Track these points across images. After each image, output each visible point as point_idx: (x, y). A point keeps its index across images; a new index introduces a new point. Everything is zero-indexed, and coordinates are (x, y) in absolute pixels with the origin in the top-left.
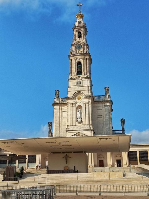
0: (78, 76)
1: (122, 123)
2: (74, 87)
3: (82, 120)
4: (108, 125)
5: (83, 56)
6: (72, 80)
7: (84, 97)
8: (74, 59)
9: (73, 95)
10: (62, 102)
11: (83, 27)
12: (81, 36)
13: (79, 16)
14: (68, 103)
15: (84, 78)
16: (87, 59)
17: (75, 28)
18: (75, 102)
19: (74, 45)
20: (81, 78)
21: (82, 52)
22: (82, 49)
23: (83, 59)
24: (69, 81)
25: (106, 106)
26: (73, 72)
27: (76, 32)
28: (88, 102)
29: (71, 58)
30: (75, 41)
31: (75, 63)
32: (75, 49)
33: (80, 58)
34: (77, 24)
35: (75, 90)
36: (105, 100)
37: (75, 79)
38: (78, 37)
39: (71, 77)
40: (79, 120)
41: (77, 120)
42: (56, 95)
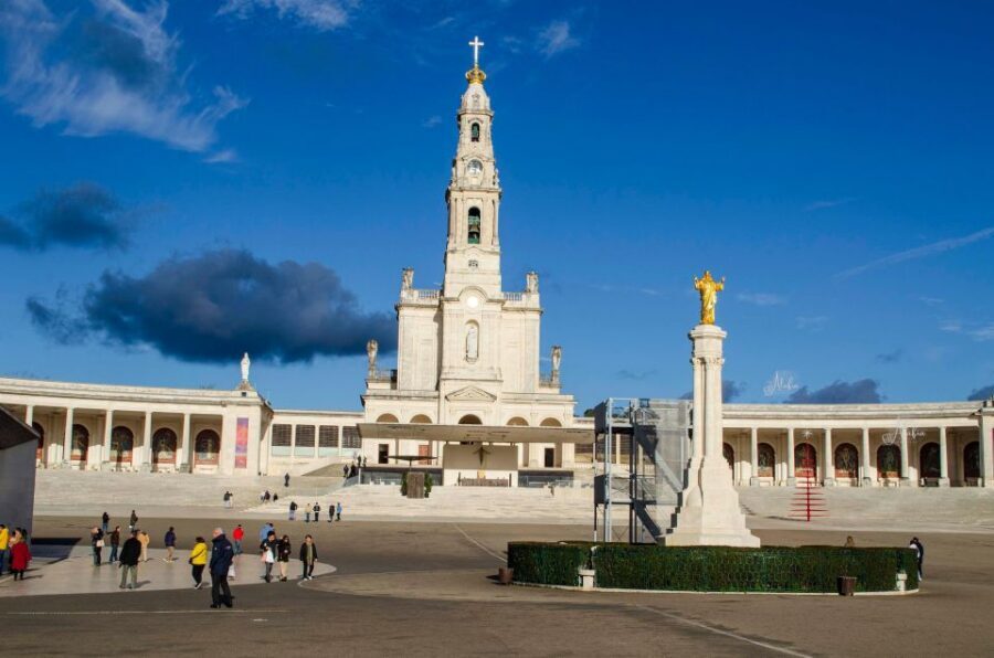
0: (473, 245)
1: (555, 358)
2: (463, 272)
3: (478, 356)
5: (484, 194)
6: (456, 255)
7: (484, 300)
8: (462, 200)
9: (461, 293)
10: (421, 301)
11: (486, 114)
12: (480, 137)
13: (476, 78)
14: (446, 312)
15: (485, 251)
16: (493, 201)
17: (466, 113)
18: (463, 310)
19: (463, 160)
20: (479, 250)
21: (482, 183)
22: (482, 173)
23: (485, 201)
24: (449, 256)
25: (530, 321)
26: (459, 232)
27: (467, 124)
28: (493, 313)
29: (454, 194)
30: (464, 150)
31: (465, 209)
32: (465, 172)
33: (477, 199)
34: (470, 102)
35: (465, 282)
36: (528, 306)
37: (464, 251)
38: (473, 139)
39: (454, 245)
40: (472, 354)
41: (467, 356)
42: (405, 282)
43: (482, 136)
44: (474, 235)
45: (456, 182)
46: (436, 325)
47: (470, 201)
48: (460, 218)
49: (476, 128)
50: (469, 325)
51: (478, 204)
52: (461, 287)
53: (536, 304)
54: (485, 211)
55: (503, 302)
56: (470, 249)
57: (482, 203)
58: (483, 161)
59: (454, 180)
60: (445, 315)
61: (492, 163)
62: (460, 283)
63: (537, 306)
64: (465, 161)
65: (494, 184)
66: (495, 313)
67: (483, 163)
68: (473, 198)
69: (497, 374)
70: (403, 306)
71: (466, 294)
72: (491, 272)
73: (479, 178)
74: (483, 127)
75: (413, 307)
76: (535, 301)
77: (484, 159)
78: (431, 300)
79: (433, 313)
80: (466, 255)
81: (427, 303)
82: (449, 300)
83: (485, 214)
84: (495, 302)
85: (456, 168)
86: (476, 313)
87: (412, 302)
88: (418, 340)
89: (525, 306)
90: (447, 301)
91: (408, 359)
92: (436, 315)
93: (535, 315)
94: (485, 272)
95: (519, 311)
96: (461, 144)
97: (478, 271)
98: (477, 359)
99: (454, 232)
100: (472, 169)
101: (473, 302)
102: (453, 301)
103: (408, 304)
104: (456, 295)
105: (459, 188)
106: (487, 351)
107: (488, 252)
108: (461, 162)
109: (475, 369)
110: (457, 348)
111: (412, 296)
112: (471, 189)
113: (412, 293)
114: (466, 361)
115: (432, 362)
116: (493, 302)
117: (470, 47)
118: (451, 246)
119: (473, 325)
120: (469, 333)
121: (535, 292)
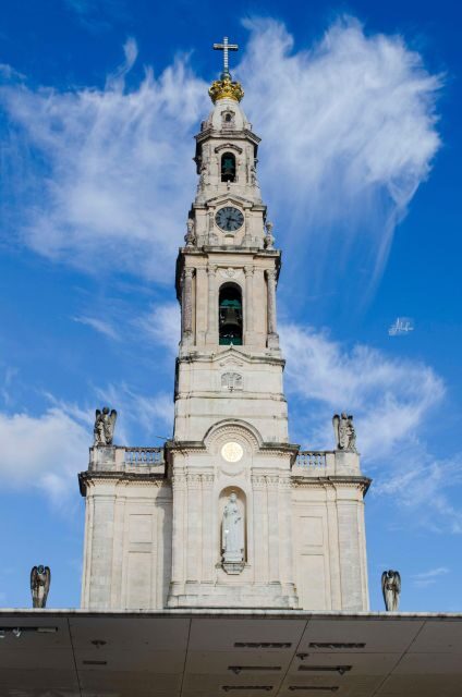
0: (228, 347)
1: (390, 593)
2: (212, 396)
4: (355, 594)
5: (249, 259)
7: (255, 448)
8: (207, 270)
9: (207, 434)
10: (130, 469)
11: (246, 139)
12: (237, 174)
13: (227, 91)
14: (178, 473)
15: (253, 358)
16: (266, 275)
17: (210, 138)
18: (213, 467)
19: (207, 207)
20: (241, 356)
21: (243, 241)
22: (243, 228)
23: (249, 273)
24: (184, 367)
25: (346, 502)
26: (201, 326)
27: (213, 154)
28: (274, 471)
29: (190, 262)
30: (209, 194)
31: (212, 288)
32: (211, 226)
33: (235, 268)
34: (217, 122)
35: (214, 413)
36: (338, 474)
37: (211, 359)
38: (224, 179)
39: (193, 349)
40: (234, 556)
41: (223, 560)
42: (99, 433)
43: (240, 173)
44: (231, 331)
45: (194, 243)
46: (160, 512)
47: (221, 271)
48: (202, 301)
49: (228, 162)
50: (225, 501)
51: (237, 277)
52: (209, 422)
53: (353, 471)
54: (250, 290)
55: (293, 452)
56: (223, 353)
57: (244, 276)
58: (244, 209)
59: (191, 238)
60: (176, 478)
61: (261, 214)
62: (204, 416)
63: (356, 475)
64: (211, 210)
65: (265, 246)
66: (279, 472)
67: (243, 213)
68: (226, 268)
69: (288, 597)
70: (94, 477)
71: (218, 435)
72: (268, 396)
73: (236, 238)
74: (240, 158)
75: (114, 478)
76: (350, 465)
77: (246, 205)
78: (149, 467)
79: (153, 490)
80: (216, 365)
81: (142, 471)
82: (183, 447)
83: (250, 296)
84: (278, 449)
85: (195, 221)
86: (240, 473)
87: (113, 469)
88: (122, 545)
89: (332, 474)
90: (180, 449)
91: (102, 581)
92: (159, 493)
93: (354, 492)
94: (254, 396)
95: (321, 484)
96: (202, 184)
97: (241, 395)
98: (243, 566)
99: (193, 327)
100: (224, 222)
101: (232, 451)
102: (193, 448)
103: (103, 473)
104: (198, 438)
105: (199, 249)
106: (266, 548)
107: (261, 359)
108: (204, 212)
109: (240, 587)
110: (202, 543)
111: (114, 458)
112: (224, 252)
113: (112, 452)
114: (221, 569)
115: (151, 587)
116: (272, 449)
117: (217, 49)
118: (186, 350)
119: (234, 496)
120: (226, 515)
121: (351, 449)
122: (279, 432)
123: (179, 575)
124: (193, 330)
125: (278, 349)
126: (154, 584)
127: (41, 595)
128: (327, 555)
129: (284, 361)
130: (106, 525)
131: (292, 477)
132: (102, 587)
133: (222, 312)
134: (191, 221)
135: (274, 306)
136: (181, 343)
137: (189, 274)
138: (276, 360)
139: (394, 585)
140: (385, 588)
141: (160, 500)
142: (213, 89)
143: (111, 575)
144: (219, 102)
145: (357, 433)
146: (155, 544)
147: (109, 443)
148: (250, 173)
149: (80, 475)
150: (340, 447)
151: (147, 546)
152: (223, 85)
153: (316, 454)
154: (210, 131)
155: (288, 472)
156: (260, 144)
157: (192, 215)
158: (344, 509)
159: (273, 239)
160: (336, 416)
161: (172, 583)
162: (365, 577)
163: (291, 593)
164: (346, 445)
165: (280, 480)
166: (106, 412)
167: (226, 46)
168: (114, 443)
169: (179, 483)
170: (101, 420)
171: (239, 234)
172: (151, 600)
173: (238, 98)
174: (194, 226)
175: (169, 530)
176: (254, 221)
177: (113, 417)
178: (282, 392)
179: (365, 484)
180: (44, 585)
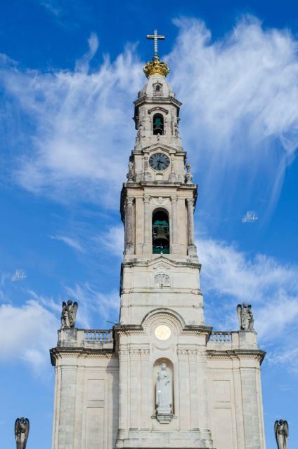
0: (159, 255)
1: (281, 437)
2: (148, 291)
3: (173, 412)
4: (255, 438)
5: (174, 191)
6: (135, 269)
7: (179, 329)
8: (143, 199)
9: (144, 319)
10: (86, 346)
11: (171, 104)
12: (165, 129)
13: (157, 69)
14: (122, 348)
15: (178, 263)
16: (186, 202)
17: (145, 103)
18: (148, 344)
19: (142, 153)
20: (169, 262)
21: (170, 178)
22: (169, 168)
23: (174, 201)
24: (126, 270)
25: (247, 369)
26: (139, 240)
27: (147, 115)
28: (194, 346)
29: (131, 193)
30: (144, 144)
31: (147, 212)
32: (146, 167)
33: (163, 197)
34: (150, 92)
35: (149, 304)
36: (242, 348)
37: (147, 264)
38: (156, 132)
39: (134, 257)
40: (165, 409)
41: (157, 413)
42: (65, 319)
43: (167, 128)
44: (161, 243)
45: (134, 179)
46: (110, 378)
47: (154, 200)
48: (140, 222)
49: (158, 120)
50: (158, 369)
51: (165, 204)
52: (145, 311)
53: (252, 346)
54: (175, 214)
55: (208, 332)
56: (156, 259)
57: (170, 203)
58: (170, 154)
59: (131, 176)
60: (122, 352)
61: (182, 158)
62: (142, 306)
63: (254, 349)
64: (146, 155)
65: (186, 181)
66: (198, 347)
67: (169, 157)
68: (157, 197)
69: (205, 440)
70: (61, 352)
71: (152, 320)
72: (189, 291)
73: (164, 176)
74: (167, 118)
75: (76, 352)
76: (250, 342)
77: (171, 151)
78: (102, 344)
79: (105, 361)
80: (150, 268)
81: (97, 347)
82: (127, 329)
83: (175, 218)
84: (196, 330)
85: (134, 164)
86: (169, 348)
87: (75, 346)
88: (82, 401)
89: (237, 349)
90: (124, 330)
91: (68, 429)
92: (110, 363)
93: (253, 362)
94: (178, 291)
95: (229, 355)
96: (139, 137)
97: (168, 290)
98: (172, 417)
99: (133, 241)
100: (156, 164)
101: (163, 332)
102: (134, 329)
103: (68, 348)
104: (138, 322)
105: (137, 184)
106: (189, 404)
107: (183, 263)
108: (141, 157)
109: (169, 433)
110: (141, 400)
111: (76, 337)
112: (155, 185)
113: (74, 334)
114: (155, 420)
115: (104, 434)
116: (193, 330)
117: (150, 39)
118: (128, 258)
119: (164, 365)
120: (159, 379)
121: (251, 330)
122: (197, 317)
123: (124, 425)
124: (134, 243)
125: (196, 256)
126: (106, 431)
127: (22, 440)
128: (233, 408)
129: (200, 265)
130: (70, 388)
131: (207, 351)
132: (67, 433)
133: (155, 230)
134: (131, 163)
135: (192, 225)
136: (125, 253)
137: (130, 202)
138: (195, 265)
139: (284, 431)
140: (277, 433)
141: (109, 368)
142: (146, 68)
143: (74, 425)
144: (151, 77)
145: (254, 318)
146: (106, 401)
147: (72, 327)
148: (174, 128)
149: (51, 351)
150: (242, 328)
151: (101, 403)
152: (154, 64)
153: (224, 333)
154: (145, 98)
155: (204, 347)
156: (181, 107)
157: (132, 159)
158: (245, 373)
159: (191, 176)
160: (239, 306)
161: (119, 430)
162: (262, 425)
163: (207, 438)
164: (247, 327)
165: (199, 353)
166: (70, 304)
167: (156, 36)
168: (76, 327)
169: (124, 357)
170: (66, 310)
171: (167, 172)
172: (104, 443)
173: (165, 74)
174: (134, 167)
175: (116, 391)
176: (177, 163)
177: (75, 307)
178: (199, 288)
179: (261, 355)
180: (24, 432)
